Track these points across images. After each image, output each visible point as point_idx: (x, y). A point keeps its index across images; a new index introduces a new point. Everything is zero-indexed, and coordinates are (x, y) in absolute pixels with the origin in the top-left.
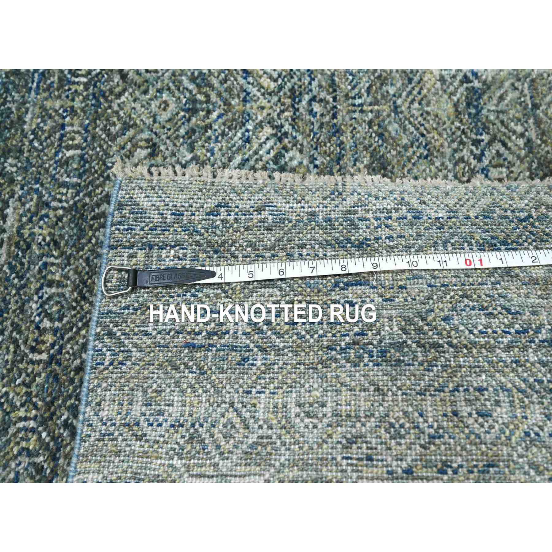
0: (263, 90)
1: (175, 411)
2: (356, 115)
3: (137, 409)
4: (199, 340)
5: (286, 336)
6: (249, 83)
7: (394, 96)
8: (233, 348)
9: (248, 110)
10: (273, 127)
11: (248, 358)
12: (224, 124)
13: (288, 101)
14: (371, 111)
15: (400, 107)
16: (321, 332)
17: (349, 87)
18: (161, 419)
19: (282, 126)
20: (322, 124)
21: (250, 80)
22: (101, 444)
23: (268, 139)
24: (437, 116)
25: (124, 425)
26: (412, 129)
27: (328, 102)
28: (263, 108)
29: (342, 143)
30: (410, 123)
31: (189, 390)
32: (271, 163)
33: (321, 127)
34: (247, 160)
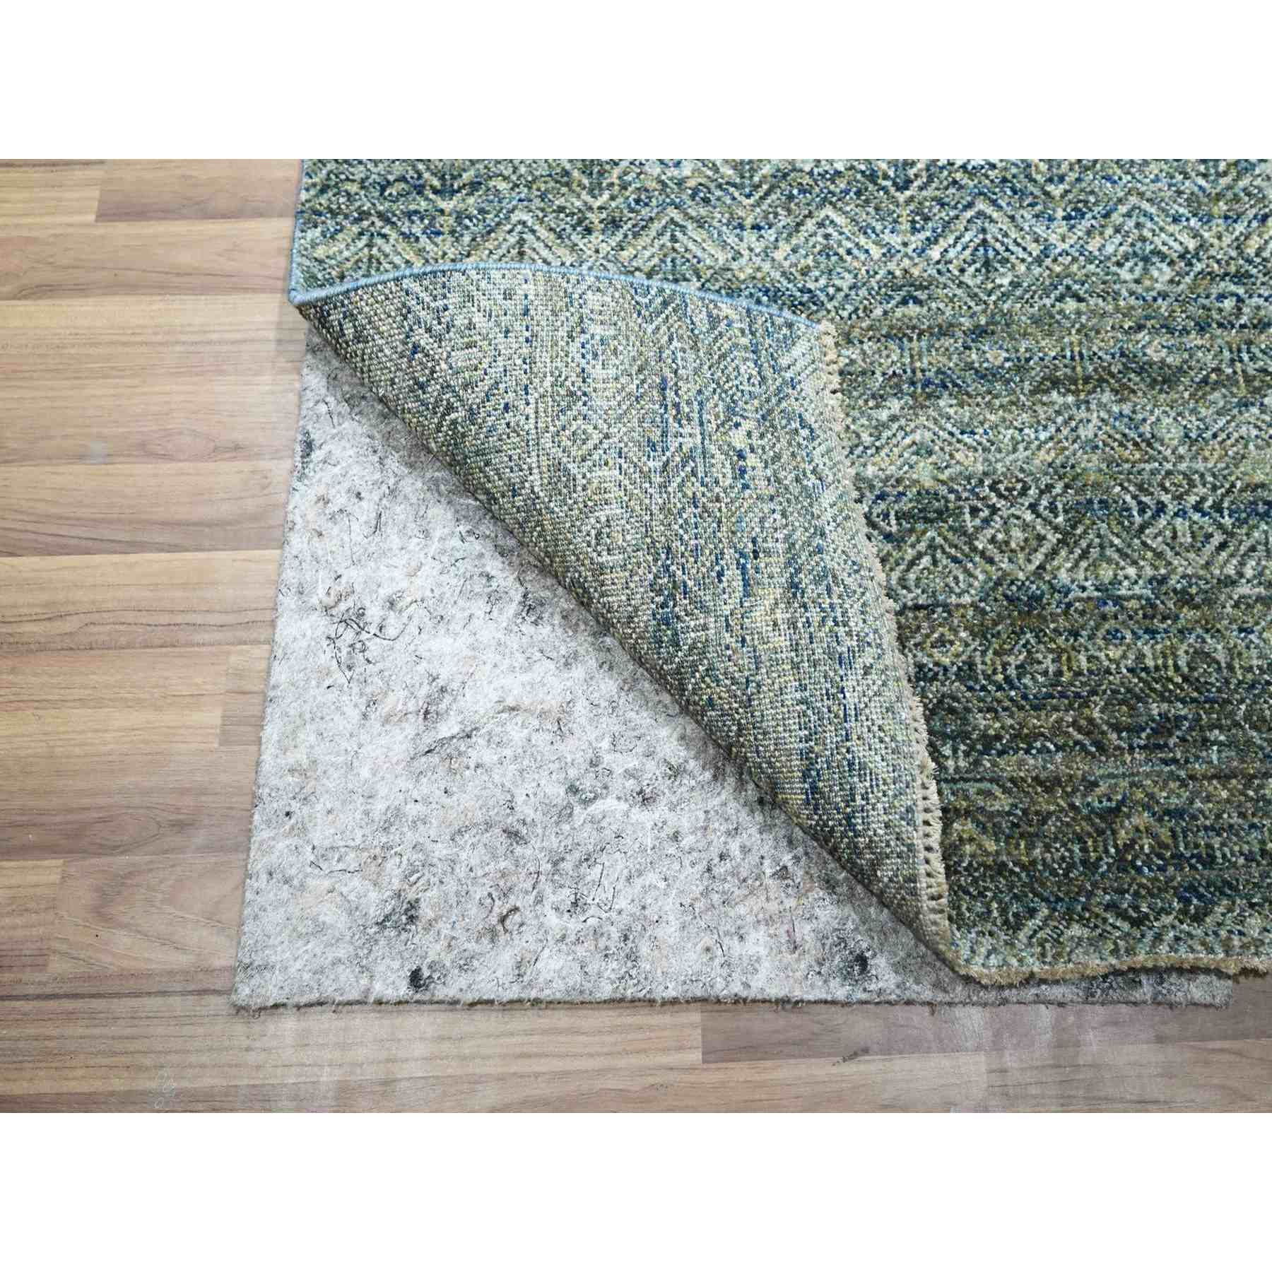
0: (1242, 238)
1: (597, 372)
2: (1226, 354)
3: (597, 330)
4: (670, 394)
5: (680, 495)
6: (1250, 222)
7: (1262, 404)
8: (664, 434)
9: (1214, 222)
10: (1197, 249)
11: (655, 451)
12: (1192, 193)
13: (1233, 269)
14: (1235, 372)
15: (1248, 411)
16: (686, 537)
17: (1263, 346)
18: (589, 357)
19: (1199, 260)
20: (1209, 310)
21: (1255, 224)
22: (561, 294)
23: (1181, 243)
24: (1243, 457)
25: (581, 318)
26: (1221, 423)
27: (1238, 318)
28: (1220, 238)
29: (1188, 333)
30: (1228, 422)
31: (619, 386)
32: (1152, 247)
33: (1204, 307)
34: (1152, 219)
